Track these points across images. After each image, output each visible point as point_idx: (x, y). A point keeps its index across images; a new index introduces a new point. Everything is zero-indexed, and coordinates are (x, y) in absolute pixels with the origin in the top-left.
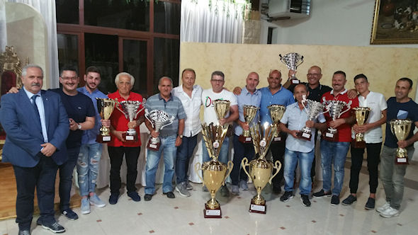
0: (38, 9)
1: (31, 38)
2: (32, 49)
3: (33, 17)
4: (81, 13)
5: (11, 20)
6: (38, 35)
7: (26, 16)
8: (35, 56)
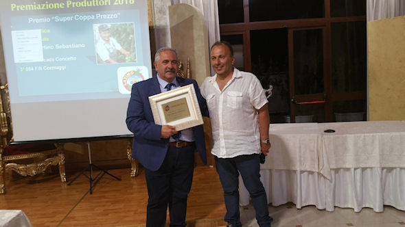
0: (200, 10)
1: (192, 39)
2: (193, 51)
3: (193, 16)
4: (246, 10)
5: (175, 24)
6: (198, 34)
7: (187, 16)
8: (196, 57)
